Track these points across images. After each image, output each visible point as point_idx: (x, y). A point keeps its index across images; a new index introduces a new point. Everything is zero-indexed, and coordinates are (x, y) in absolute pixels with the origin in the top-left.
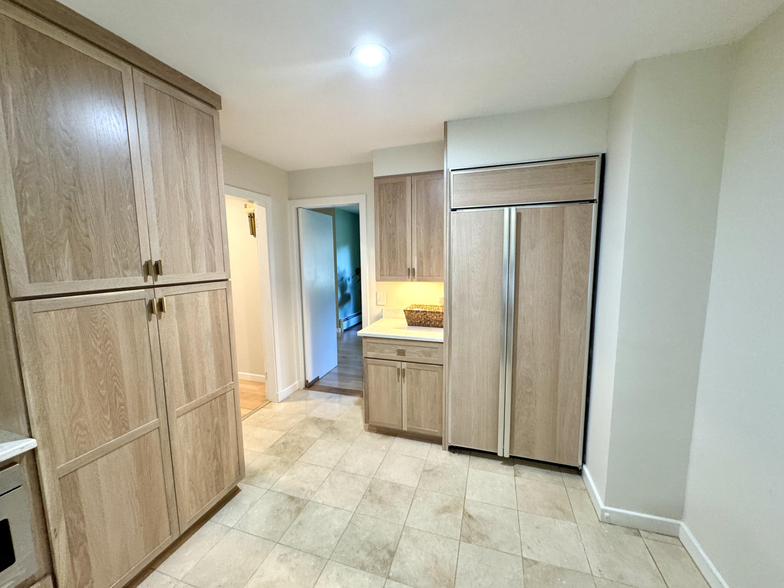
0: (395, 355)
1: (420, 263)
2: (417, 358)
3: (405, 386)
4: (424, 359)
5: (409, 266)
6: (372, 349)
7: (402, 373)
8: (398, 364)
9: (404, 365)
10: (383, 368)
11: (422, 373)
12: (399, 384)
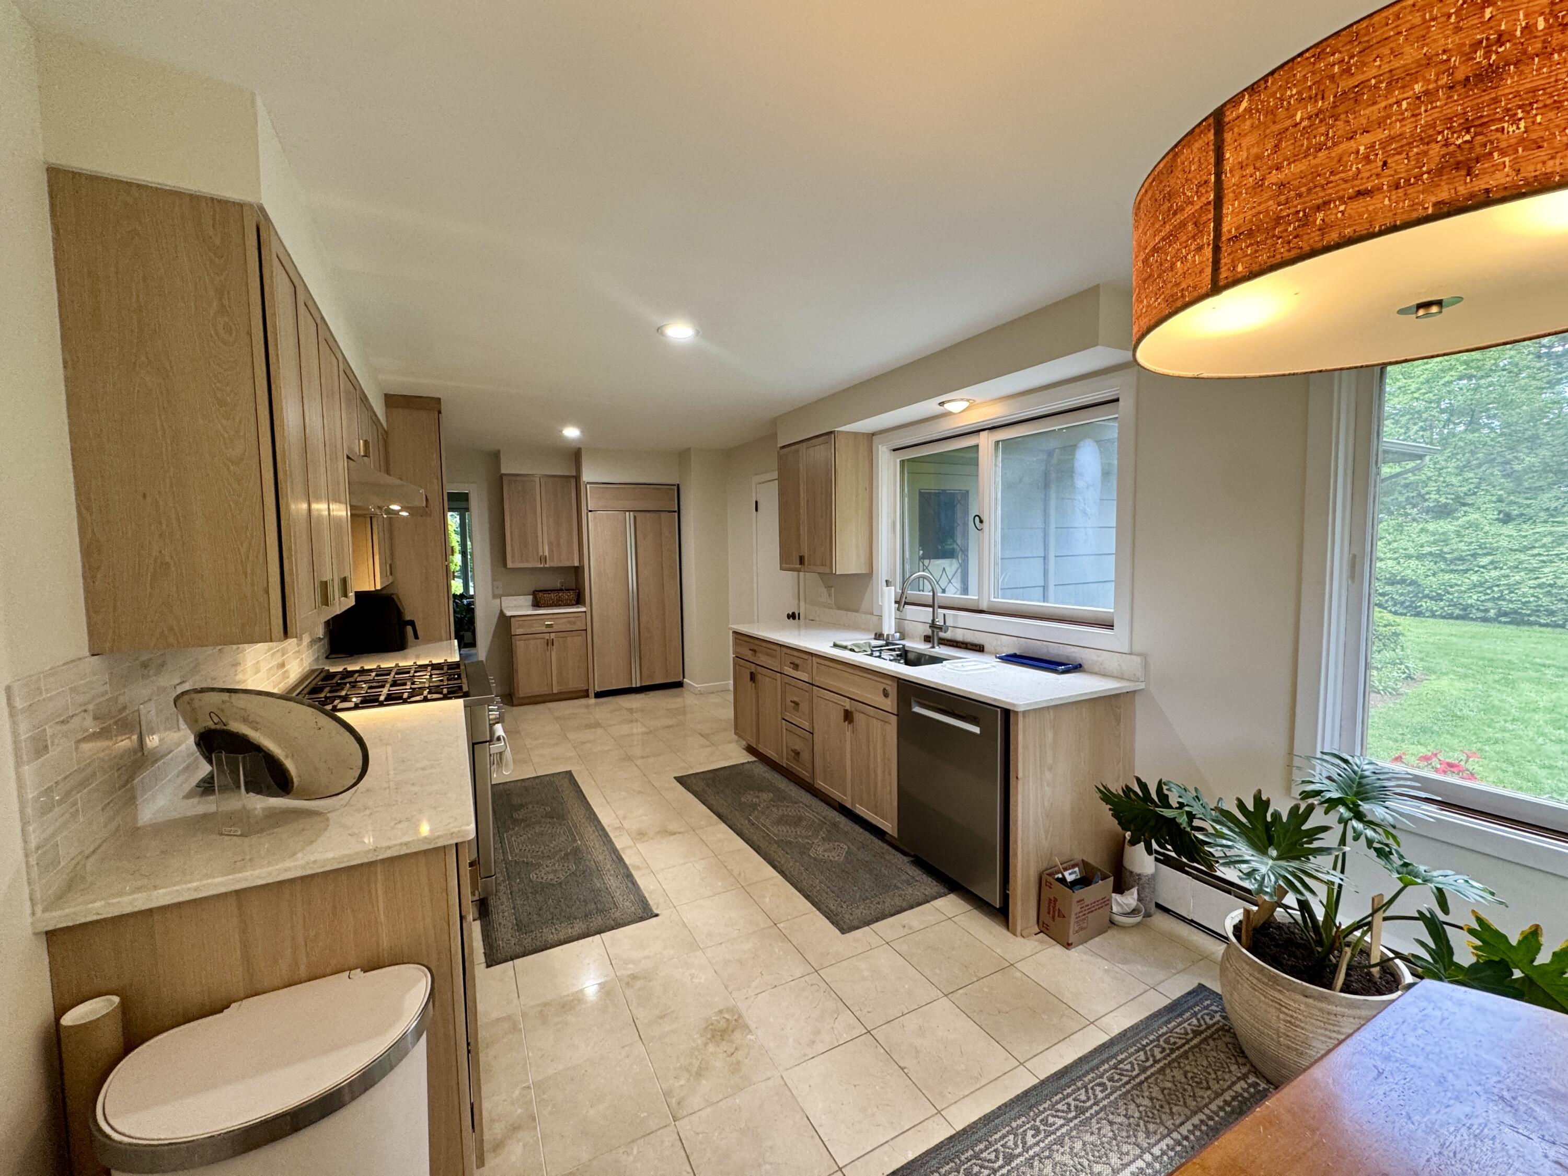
0: (544, 628)
1: (551, 551)
2: (563, 628)
3: (554, 653)
4: (569, 628)
5: (541, 553)
6: (520, 627)
7: (550, 643)
8: (547, 636)
9: (553, 636)
10: (532, 642)
11: (569, 639)
12: (548, 653)
